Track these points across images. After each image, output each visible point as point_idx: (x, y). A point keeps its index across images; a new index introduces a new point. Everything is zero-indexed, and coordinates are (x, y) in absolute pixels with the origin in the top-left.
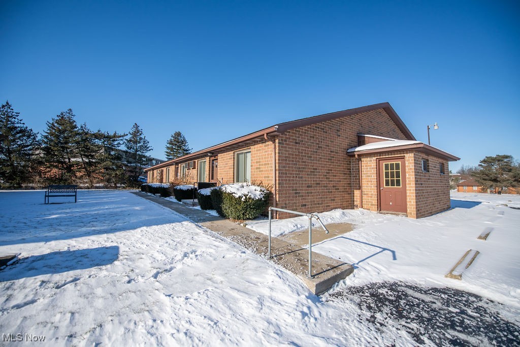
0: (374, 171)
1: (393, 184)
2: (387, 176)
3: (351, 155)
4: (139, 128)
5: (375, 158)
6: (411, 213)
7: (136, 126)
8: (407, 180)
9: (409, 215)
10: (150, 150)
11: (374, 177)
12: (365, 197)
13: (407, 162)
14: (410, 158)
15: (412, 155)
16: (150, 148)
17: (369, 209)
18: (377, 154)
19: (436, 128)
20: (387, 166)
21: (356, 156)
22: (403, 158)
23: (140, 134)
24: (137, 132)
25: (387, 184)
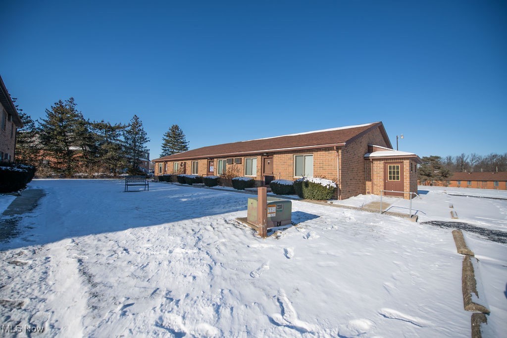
0: (382, 170)
1: (394, 179)
2: (390, 173)
3: (367, 159)
4: (139, 120)
5: (383, 162)
6: (406, 197)
7: (136, 118)
8: (405, 177)
9: (405, 198)
10: (147, 141)
11: (382, 174)
12: (375, 187)
13: (405, 166)
14: (407, 163)
15: (408, 161)
16: (147, 140)
17: (378, 195)
18: (385, 159)
19: (402, 137)
20: (390, 167)
21: (371, 160)
22: (402, 162)
23: (140, 126)
24: (136, 124)
25: (390, 179)
